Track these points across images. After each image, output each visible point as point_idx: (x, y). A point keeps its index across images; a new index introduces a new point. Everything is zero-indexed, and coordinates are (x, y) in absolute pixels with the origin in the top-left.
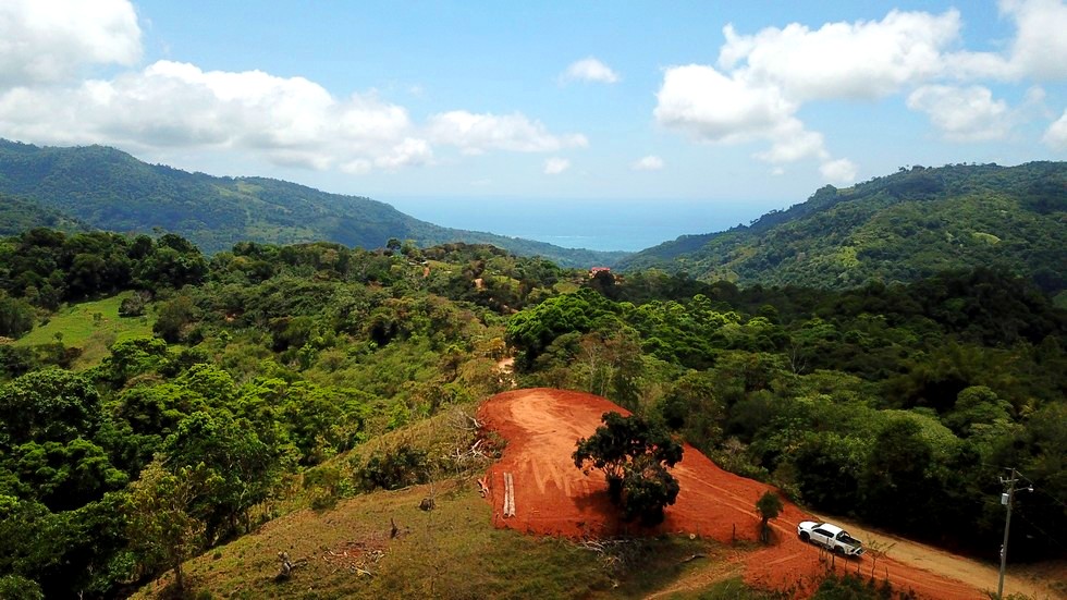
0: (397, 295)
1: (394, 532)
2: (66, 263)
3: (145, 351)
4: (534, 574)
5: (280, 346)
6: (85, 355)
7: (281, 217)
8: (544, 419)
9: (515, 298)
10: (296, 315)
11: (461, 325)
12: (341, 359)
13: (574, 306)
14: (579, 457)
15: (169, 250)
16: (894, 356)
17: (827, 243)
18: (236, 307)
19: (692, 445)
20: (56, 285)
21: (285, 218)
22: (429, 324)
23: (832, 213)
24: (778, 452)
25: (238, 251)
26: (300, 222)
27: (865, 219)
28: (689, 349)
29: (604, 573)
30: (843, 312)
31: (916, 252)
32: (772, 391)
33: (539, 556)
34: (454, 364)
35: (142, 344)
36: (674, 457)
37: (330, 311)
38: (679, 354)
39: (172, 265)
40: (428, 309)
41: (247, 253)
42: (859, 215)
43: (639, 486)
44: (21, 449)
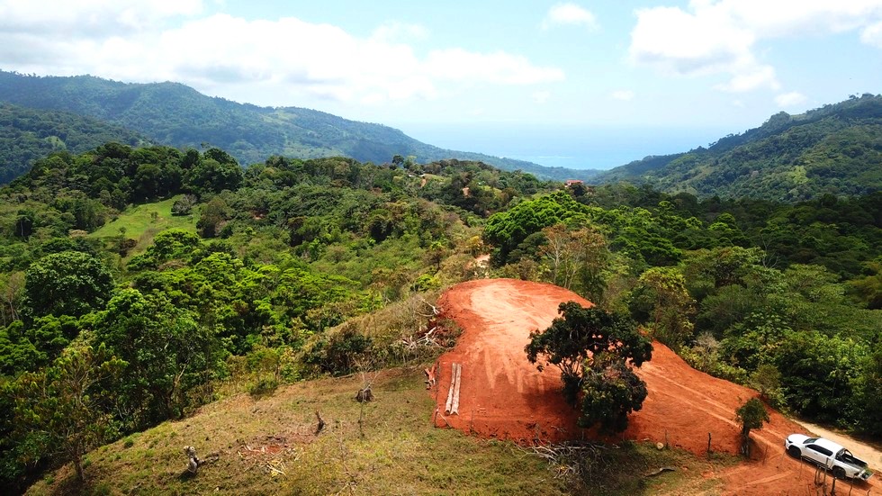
0: (393, 200)
1: (321, 426)
2: (131, 171)
3: (182, 242)
4: (473, 483)
5: (296, 240)
6: (139, 245)
7: (312, 140)
8: (504, 308)
9: (496, 204)
10: (311, 215)
11: (447, 226)
12: (344, 253)
13: (546, 208)
14: (532, 351)
15: (212, 161)
16: (852, 260)
17: (779, 163)
18: (263, 208)
19: (661, 340)
20: (123, 189)
21: (315, 140)
22: (419, 225)
23: (785, 136)
24: (753, 351)
25: (269, 163)
26: (327, 144)
27: (815, 141)
28: (654, 248)
29: (554, 485)
30: (796, 222)
31: (863, 170)
32: (745, 286)
33: (481, 462)
34: (437, 259)
35: (179, 236)
36: (642, 355)
37: (338, 212)
38: (643, 252)
39: (214, 173)
40: (418, 211)
41: (277, 165)
42: (810, 138)
43: (599, 388)
44: (40, 321)
